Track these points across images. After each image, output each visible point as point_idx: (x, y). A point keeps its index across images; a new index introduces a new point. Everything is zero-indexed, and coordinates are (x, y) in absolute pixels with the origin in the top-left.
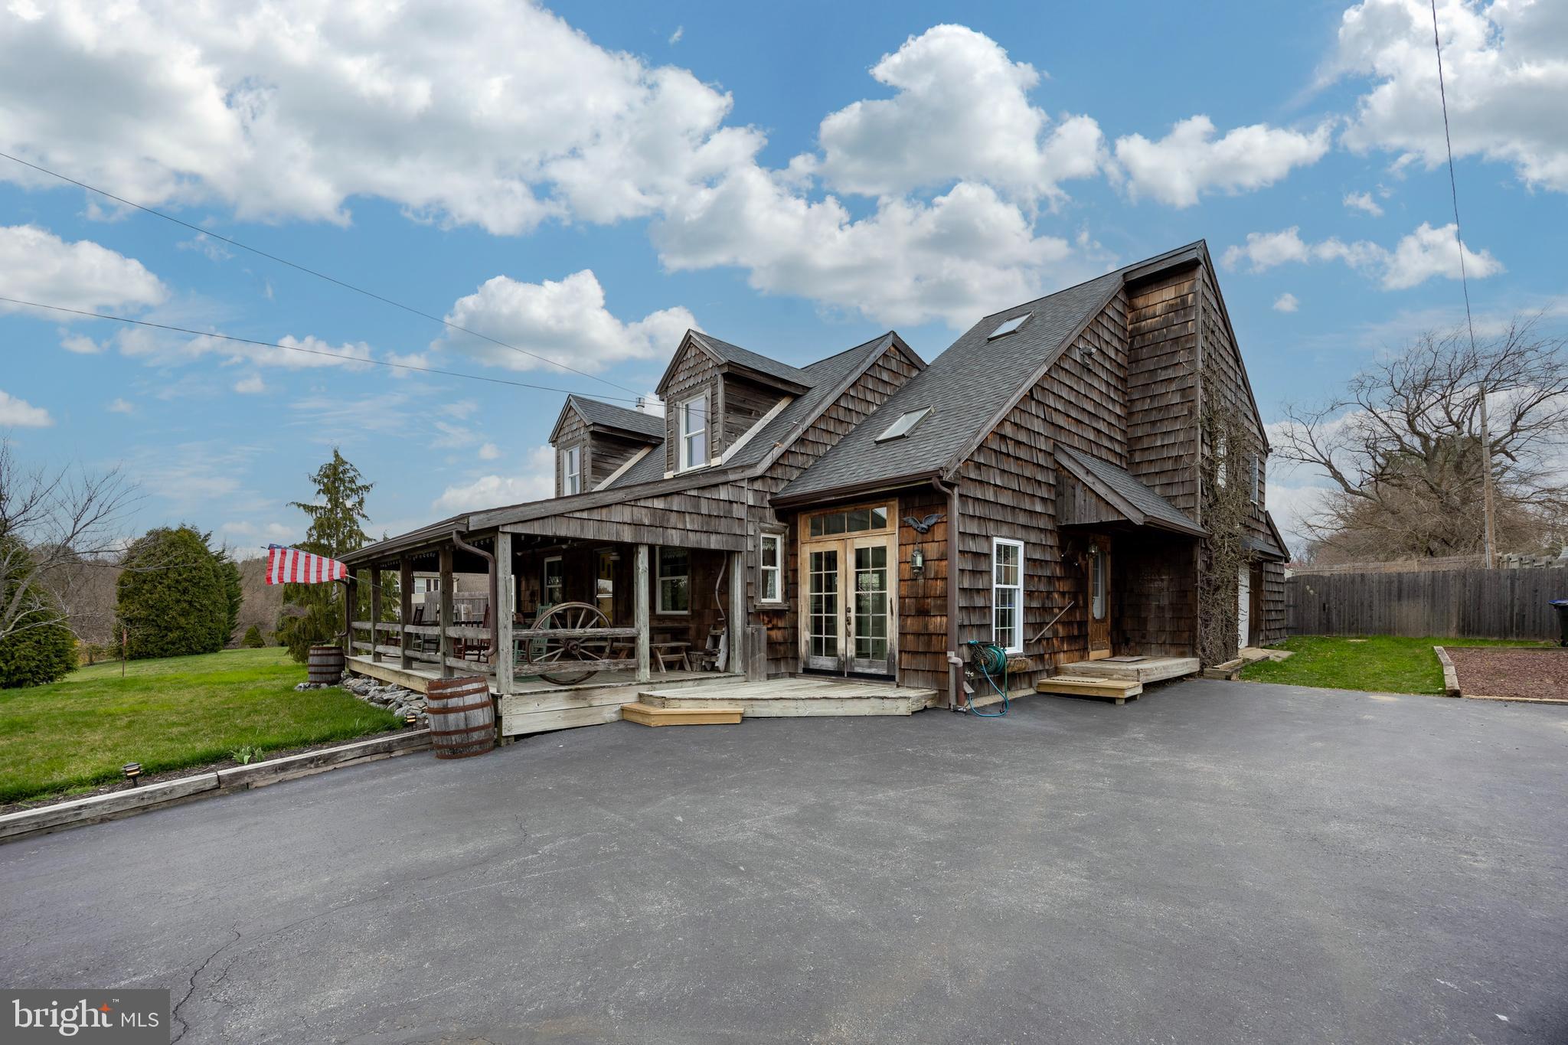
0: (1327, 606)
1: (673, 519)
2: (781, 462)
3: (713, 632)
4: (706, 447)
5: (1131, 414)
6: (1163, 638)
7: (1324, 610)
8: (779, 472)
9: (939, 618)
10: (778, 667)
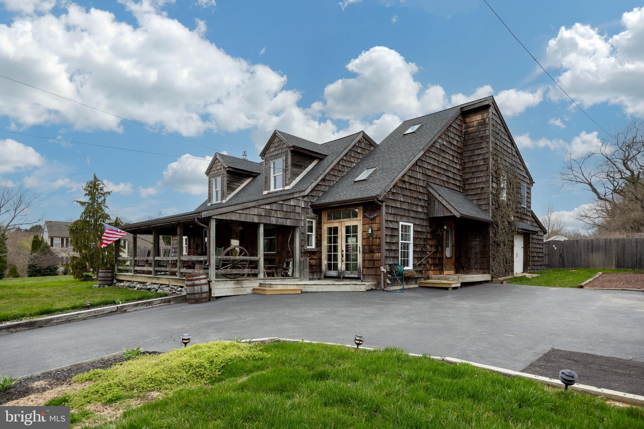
0: (562, 255)
1: (273, 213)
2: (315, 189)
3: (287, 260)
4: (283, 181)
5: (464, 168)
6: (477, 266)
7: (561, 257)
8: (314, 193)
9: (377, 254)
10: (313, 275)
